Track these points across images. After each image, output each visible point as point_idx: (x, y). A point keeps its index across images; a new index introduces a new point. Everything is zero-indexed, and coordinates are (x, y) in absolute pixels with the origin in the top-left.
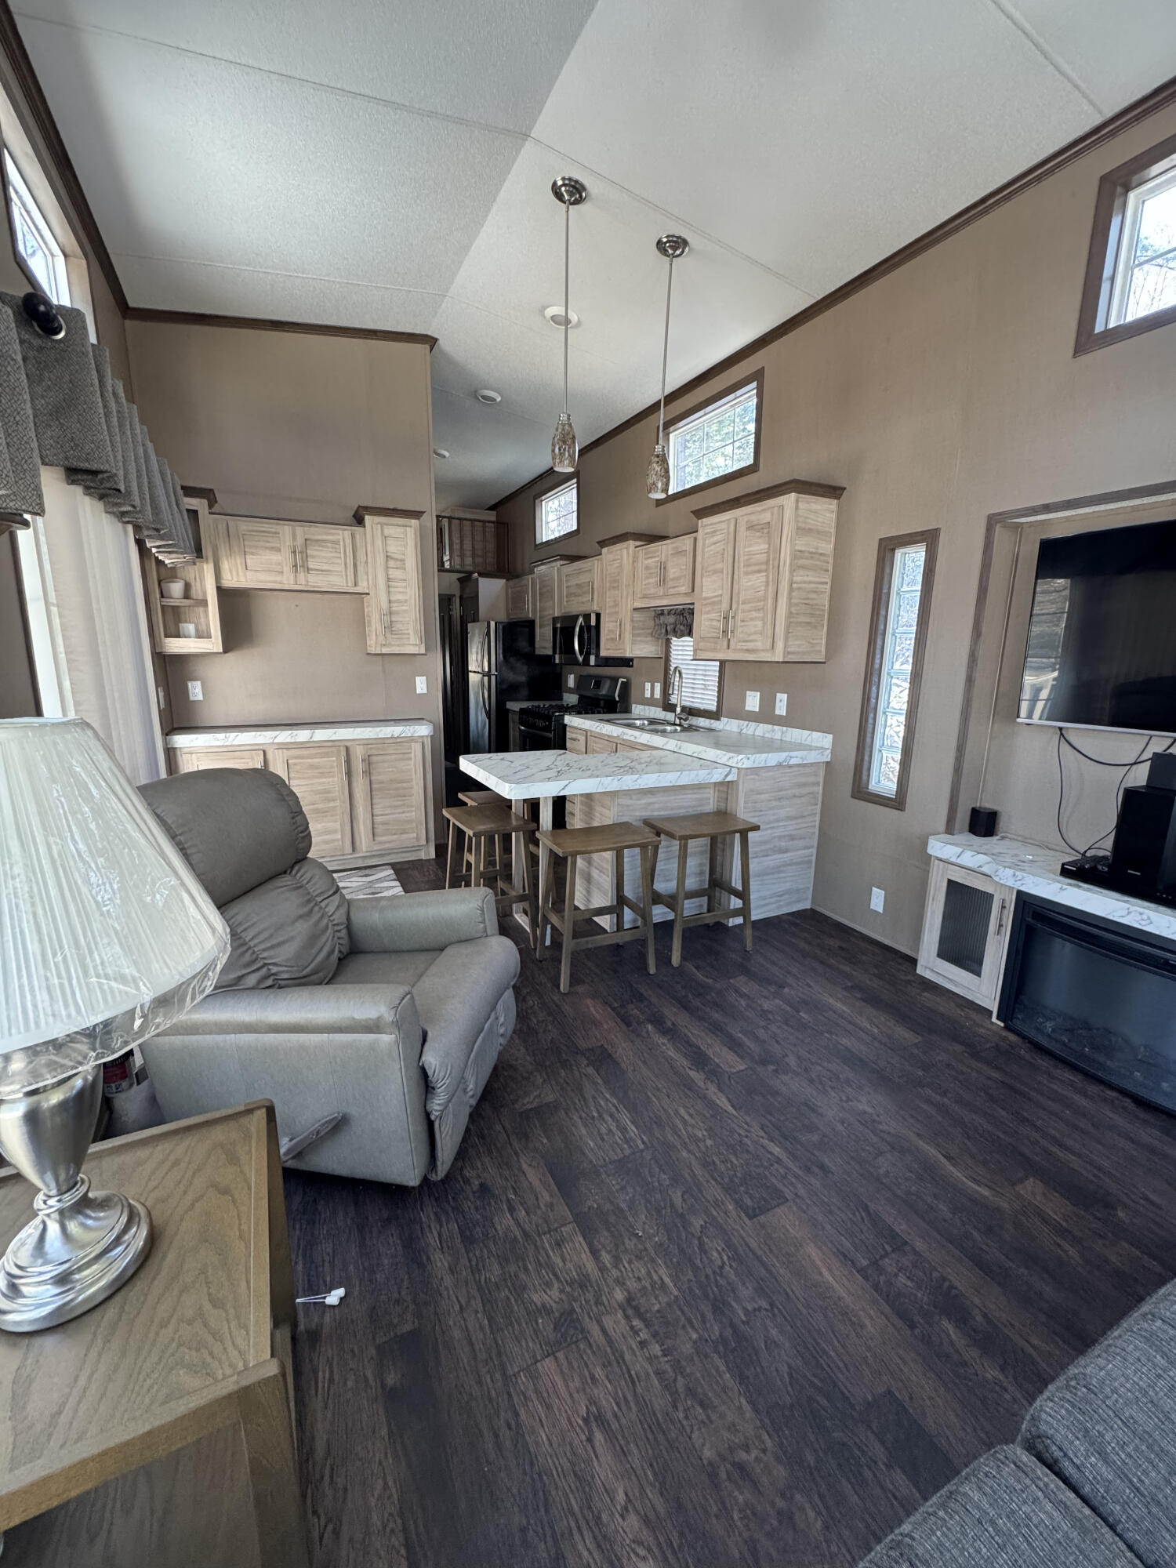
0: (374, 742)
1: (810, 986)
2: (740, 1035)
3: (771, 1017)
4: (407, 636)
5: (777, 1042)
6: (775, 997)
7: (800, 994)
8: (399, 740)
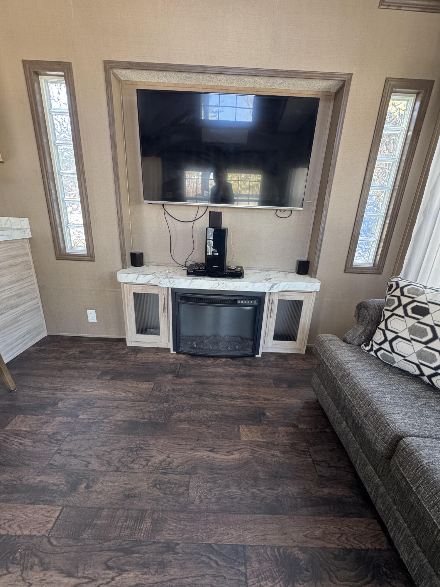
1: (76, 391)
2: (39, 478)
3: (59, 437)
5: (75, 456)
6: (55, 417)
7: (72, 402)
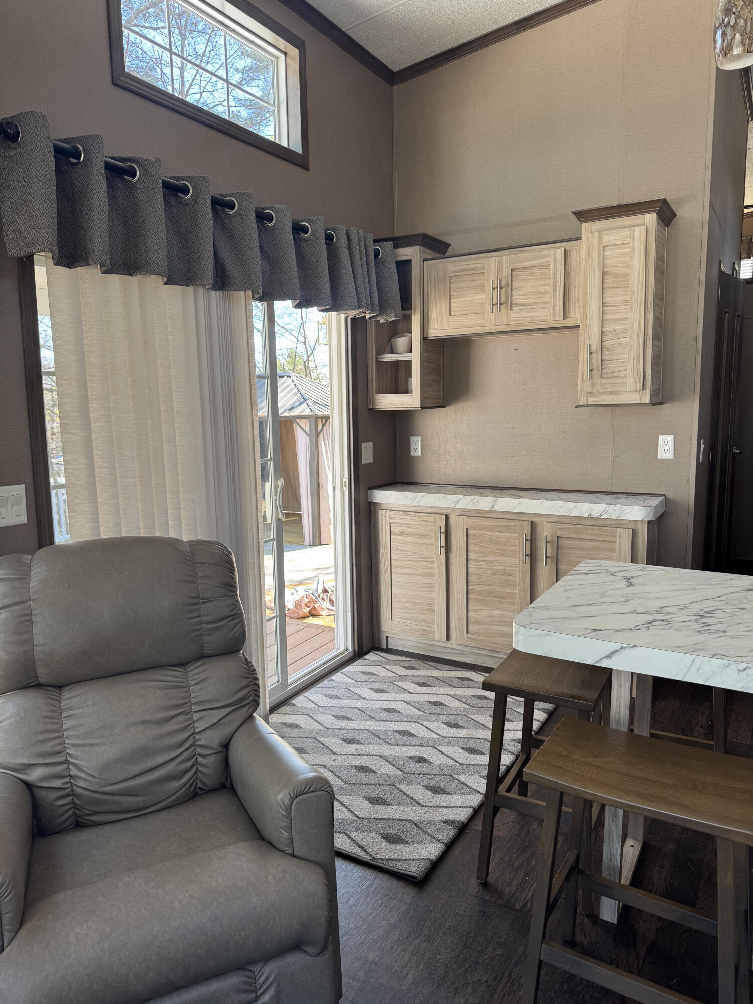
0: (567, 520)
4: (624, 380)
8: (600, 522)
